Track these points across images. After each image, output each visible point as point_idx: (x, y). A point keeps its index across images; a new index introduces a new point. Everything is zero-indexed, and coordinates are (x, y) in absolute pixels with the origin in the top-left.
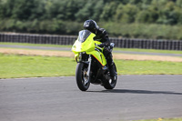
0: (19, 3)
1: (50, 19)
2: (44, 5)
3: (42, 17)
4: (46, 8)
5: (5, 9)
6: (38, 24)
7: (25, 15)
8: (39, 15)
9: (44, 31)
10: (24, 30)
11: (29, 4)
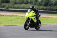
0: (44, 1)
1: (54, 6)
2: (52, 2)
3: (52, 6)
4: (53, 3)
5: (40, 3)
6: (50, 8)
7: (46, 5)
8: (50, 5)
9: (52, 10)
10: (46, 9)
11: (47, 1)
